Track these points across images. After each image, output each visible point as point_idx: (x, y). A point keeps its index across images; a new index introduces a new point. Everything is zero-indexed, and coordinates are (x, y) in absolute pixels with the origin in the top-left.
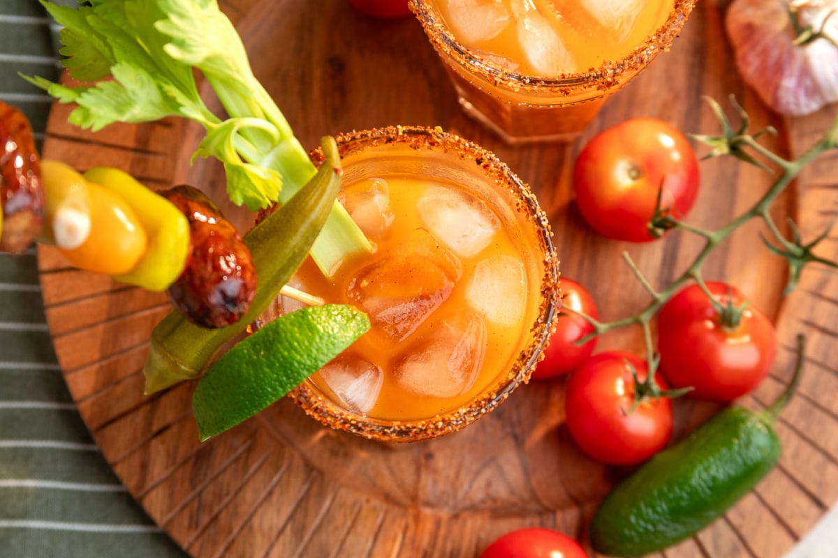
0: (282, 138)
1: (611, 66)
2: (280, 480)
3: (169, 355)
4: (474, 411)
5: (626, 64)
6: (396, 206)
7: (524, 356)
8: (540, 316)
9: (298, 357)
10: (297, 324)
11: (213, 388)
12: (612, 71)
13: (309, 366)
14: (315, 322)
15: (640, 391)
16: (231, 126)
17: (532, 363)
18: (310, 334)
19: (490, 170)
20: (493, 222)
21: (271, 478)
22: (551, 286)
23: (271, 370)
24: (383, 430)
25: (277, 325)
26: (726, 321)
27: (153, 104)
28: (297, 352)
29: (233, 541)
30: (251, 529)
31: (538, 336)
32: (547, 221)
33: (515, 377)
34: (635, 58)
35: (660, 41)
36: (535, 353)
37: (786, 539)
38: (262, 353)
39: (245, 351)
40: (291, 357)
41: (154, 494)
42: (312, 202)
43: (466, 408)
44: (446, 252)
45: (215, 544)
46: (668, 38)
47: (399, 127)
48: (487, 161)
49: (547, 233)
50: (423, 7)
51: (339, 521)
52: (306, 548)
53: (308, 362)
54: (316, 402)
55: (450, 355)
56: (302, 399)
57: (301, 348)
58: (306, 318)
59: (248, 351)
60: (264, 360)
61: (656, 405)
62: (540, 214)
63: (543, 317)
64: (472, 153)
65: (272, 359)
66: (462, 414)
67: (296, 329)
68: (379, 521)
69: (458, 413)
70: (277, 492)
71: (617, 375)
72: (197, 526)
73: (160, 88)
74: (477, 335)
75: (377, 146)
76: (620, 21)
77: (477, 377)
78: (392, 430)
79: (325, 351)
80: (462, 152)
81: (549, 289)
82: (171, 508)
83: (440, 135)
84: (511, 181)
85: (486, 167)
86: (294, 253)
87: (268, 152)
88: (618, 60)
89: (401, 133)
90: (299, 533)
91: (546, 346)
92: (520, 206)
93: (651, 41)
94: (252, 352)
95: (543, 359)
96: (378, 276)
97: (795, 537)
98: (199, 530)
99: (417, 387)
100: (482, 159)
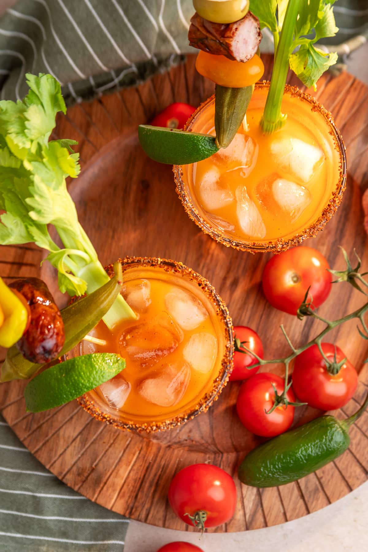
0: (92, 261)
1: (281, 243)
2: (78, 411)
3: (14, 367)
4: (174, 423)
5: (290, 243)
6: (153, 295)
7: (206, 397)
8: (219, 376)
9: (83, 381)
10: (85, 363)
11: (35, 389)
12: (281, 246)
13: (88, 387)
14: (95, 363)
15: (278, 400)
16: (63, 253)
17: (210, 402)
18: (91, 369)
19: (205, 290)
20: (205, 314)
21: (73, 411)
22: (227, 362)
23: (67, 385)
24: (123, 425)
25: (74, 361)
26: (330, 371)
27: (21, 236)
28: (83, 378)
29: (48, 441)
30: (58, 436)
31: (216, 387)
32: (232, 324)
33: (199, 409)
34: (295, 241)
35: (311, 233)
36: (213, 397)
37: (346, 489)
38: (64, 375)
39: (55, 372)
40: (78, 380)
41: (9, 408)
42: (103, 298)
43: (170, 420)
44: (176, 327)
45: (38, 441)
46: (315, 231)
47: (159, 259)
48: (204, 285)
49: (231, 331)
50: (183, 193)
51: (106, 440)
52: (86, 451)
53: (88, 385)
54: (89, 405)
55: (169, 384)
56: (82, 402)
57: (85, 376)
58: (90, 360)
59: (57, 372)
60: (64, 379)
61: (285, 409)
62: (228, 320)
63: (220, 377)
64: (197, 279)
65: (68, 379)
66: (167, 424)
67: (84, 365)
68: (128, 443)
69: (165, 423)
70: (75, 418)
71: (267, 391)
72: (30, 429)
73: (27, 228)
74: (186, 375)
75: (145, 267)
76: (293, 211)
77: (183, 396)
78: (128, 426)
79: (98, 379)
80: (192, 278)
81: (226, 363)
82: (17, 418)
83: (180, 267)
84: (215, 299)
85: (203, 288)
86: (89, 324)
87: (83, 267)
88: (286, 240)
89: (159, 263)
90: (84, 442)
91: (219, 393)
92: (218, 312)
93: (305, 232)
94: (58, 373)
95: (216, 400)
96: (136, 334)
97: (351, 490)
98: (31, 432)
99: (148, 398)
100: (201, 284)
